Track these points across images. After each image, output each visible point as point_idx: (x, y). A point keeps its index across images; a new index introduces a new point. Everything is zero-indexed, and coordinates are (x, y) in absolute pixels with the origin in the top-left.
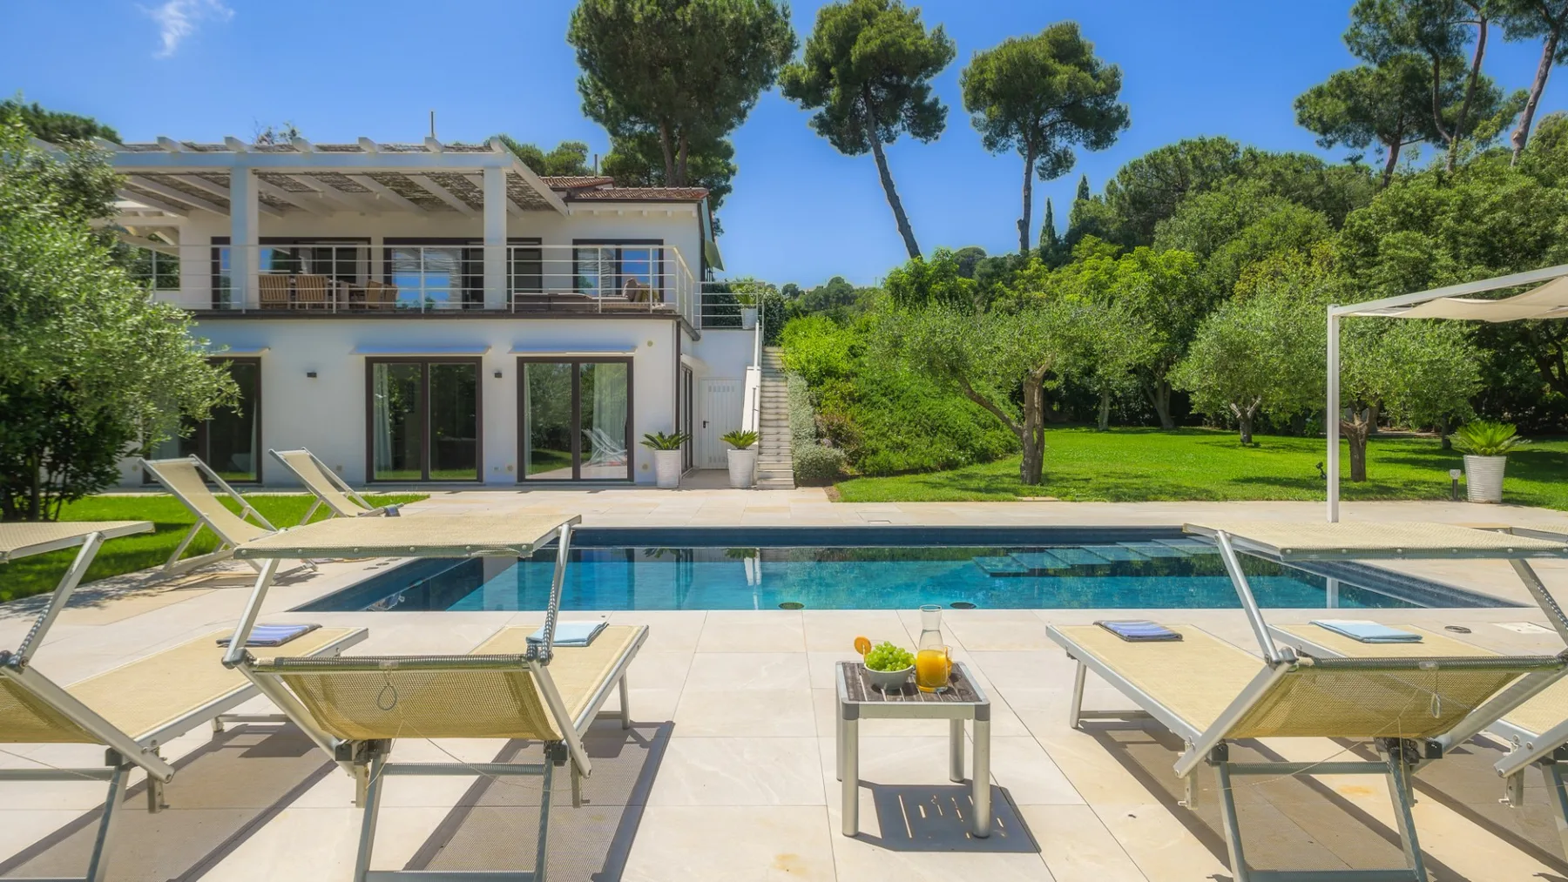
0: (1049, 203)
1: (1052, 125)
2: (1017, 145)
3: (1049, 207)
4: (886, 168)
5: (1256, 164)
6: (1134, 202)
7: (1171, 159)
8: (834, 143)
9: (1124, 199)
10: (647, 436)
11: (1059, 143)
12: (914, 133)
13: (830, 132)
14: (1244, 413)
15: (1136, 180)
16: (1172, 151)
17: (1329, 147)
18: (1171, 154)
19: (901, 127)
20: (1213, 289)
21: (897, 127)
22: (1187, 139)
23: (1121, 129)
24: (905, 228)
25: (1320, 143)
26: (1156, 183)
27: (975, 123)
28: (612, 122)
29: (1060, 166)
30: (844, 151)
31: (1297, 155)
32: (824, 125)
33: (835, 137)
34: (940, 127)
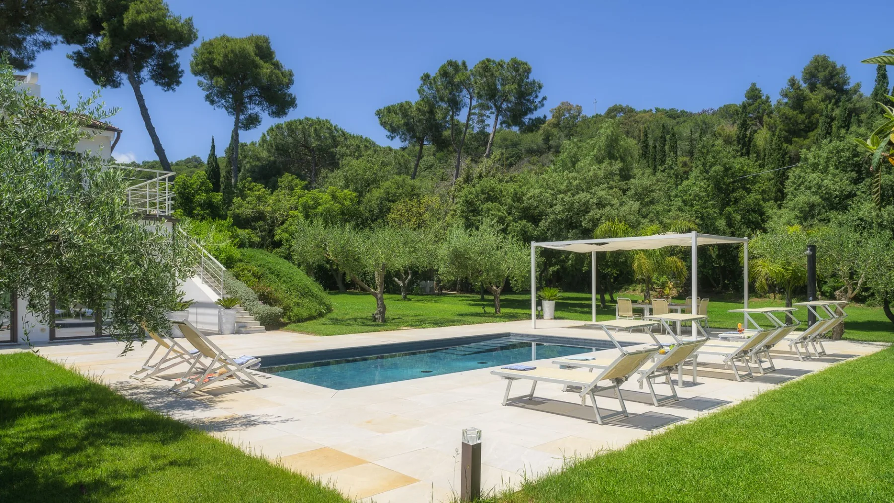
0: (213, 139)
1: (250, 97)
3: (213, 142)
5: (345, 138)
6: (277, 149)
7: (300, 127)
9: (272, 146)
11: (254, 109)
12: (157, 83)
14: (404, 283)
15: (279, 136)
16: (301, 122)
17: (392, 139)
18: (301, 124)
20: (367, 214)
23: (292, 109)
24: (159, 151)
25: (387, 136)
26: (290, 140)
27: (200, 84)
29: (252, 123)
31: (364, 137)
34: (178, 83)
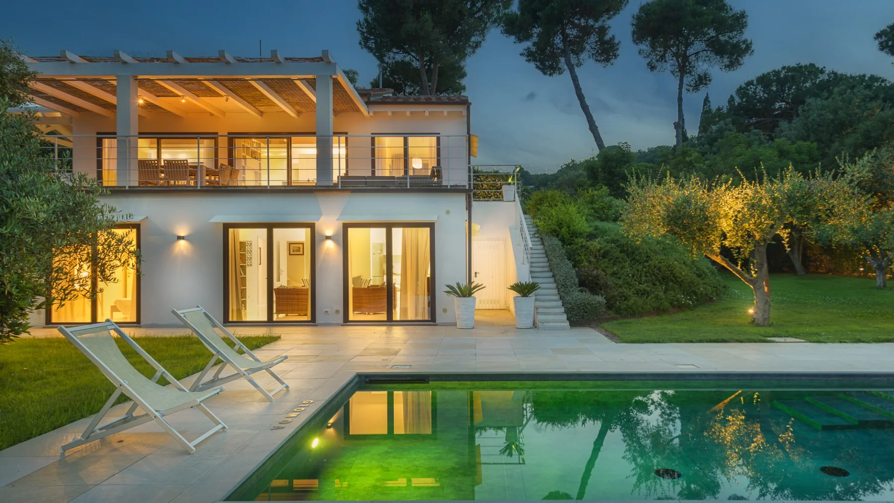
1: (697, 53)
2: (670, 68)
4: (579, 85)
7: (774, 78)
8: (538, 67)
10: (448, 286)
11: (702, 66)
12: (597, 60)
13: (535, 60)
14: (881, 263)
16: (776, 73)
18: (775, 75)
19: (587, 56)
21: (584, 56)
22: (787, 65)
23: (747, 56)
24: (593, 128)
27: (640, 53)
28: (379, 52)
29: (701, 83)
30: (545, 73)
32: (530, 56)
33: (538, 64)
34: (615, 56)
